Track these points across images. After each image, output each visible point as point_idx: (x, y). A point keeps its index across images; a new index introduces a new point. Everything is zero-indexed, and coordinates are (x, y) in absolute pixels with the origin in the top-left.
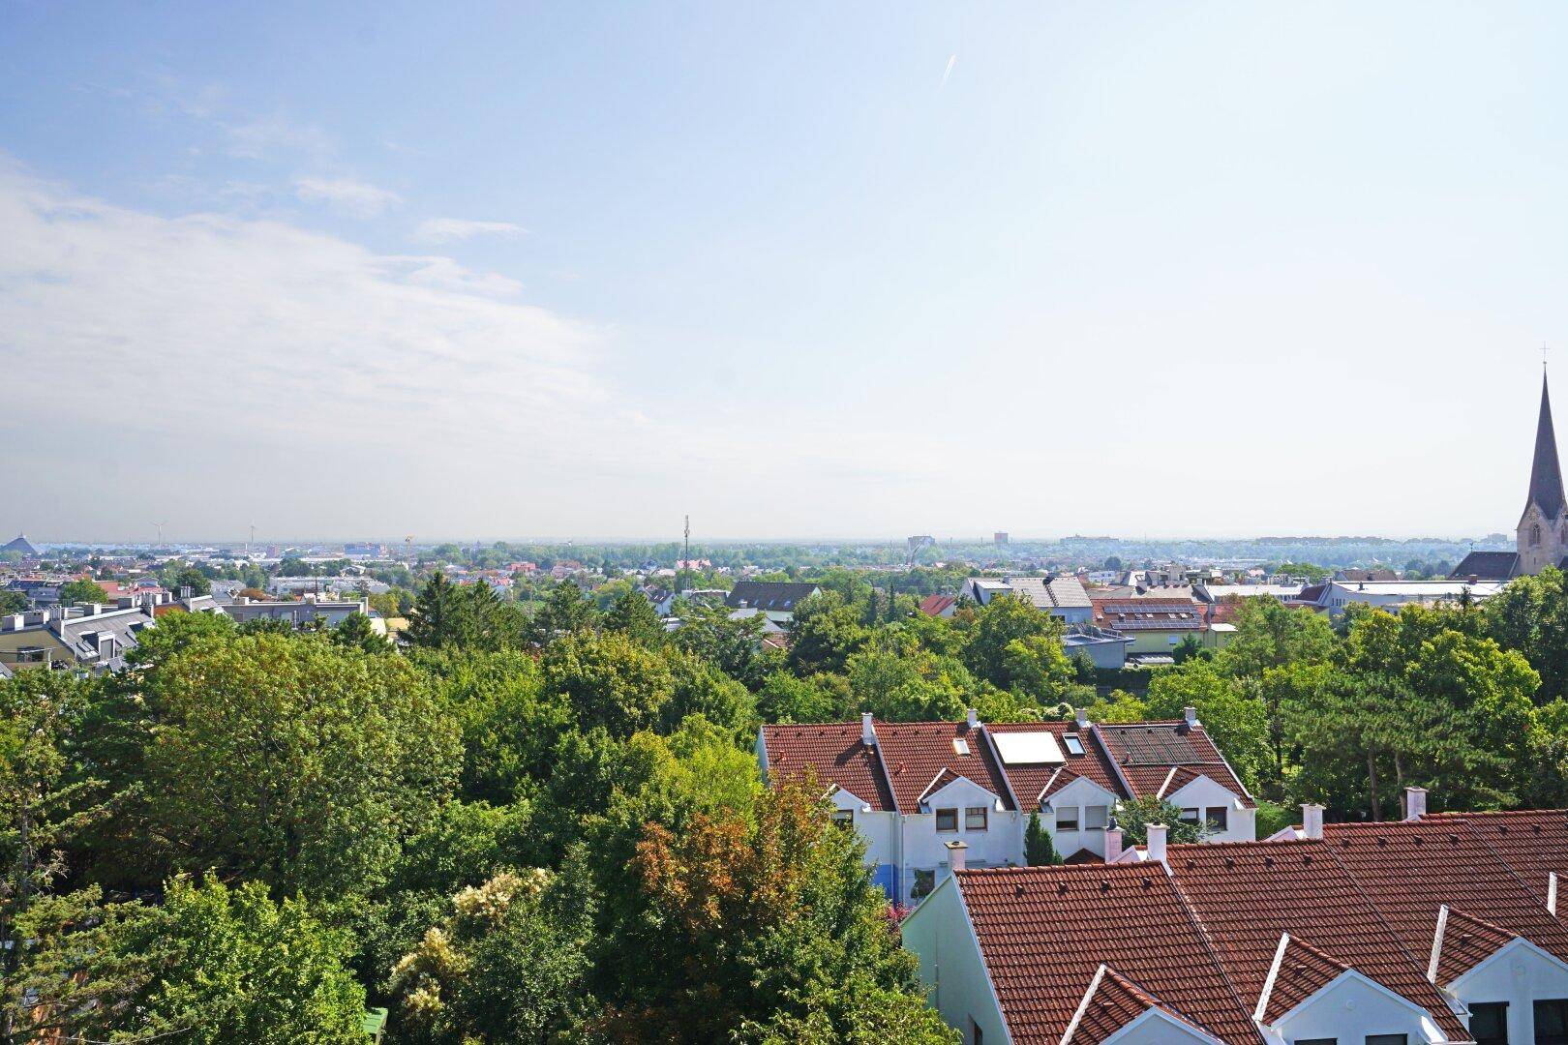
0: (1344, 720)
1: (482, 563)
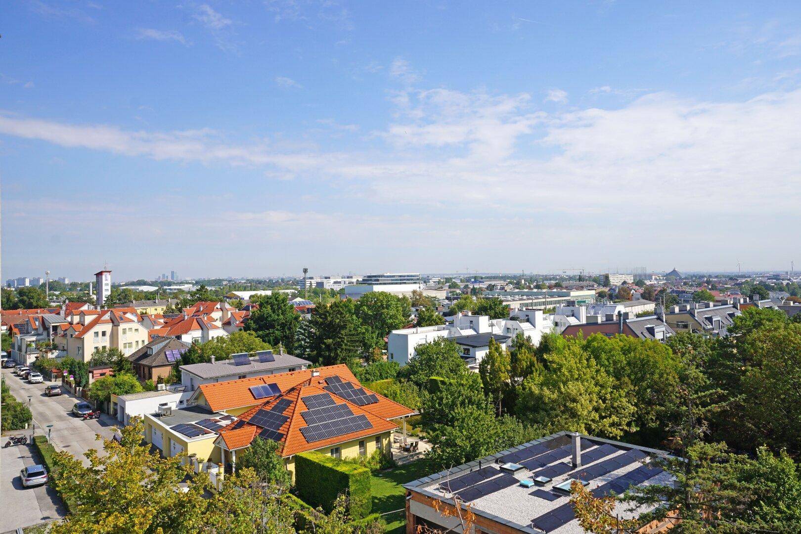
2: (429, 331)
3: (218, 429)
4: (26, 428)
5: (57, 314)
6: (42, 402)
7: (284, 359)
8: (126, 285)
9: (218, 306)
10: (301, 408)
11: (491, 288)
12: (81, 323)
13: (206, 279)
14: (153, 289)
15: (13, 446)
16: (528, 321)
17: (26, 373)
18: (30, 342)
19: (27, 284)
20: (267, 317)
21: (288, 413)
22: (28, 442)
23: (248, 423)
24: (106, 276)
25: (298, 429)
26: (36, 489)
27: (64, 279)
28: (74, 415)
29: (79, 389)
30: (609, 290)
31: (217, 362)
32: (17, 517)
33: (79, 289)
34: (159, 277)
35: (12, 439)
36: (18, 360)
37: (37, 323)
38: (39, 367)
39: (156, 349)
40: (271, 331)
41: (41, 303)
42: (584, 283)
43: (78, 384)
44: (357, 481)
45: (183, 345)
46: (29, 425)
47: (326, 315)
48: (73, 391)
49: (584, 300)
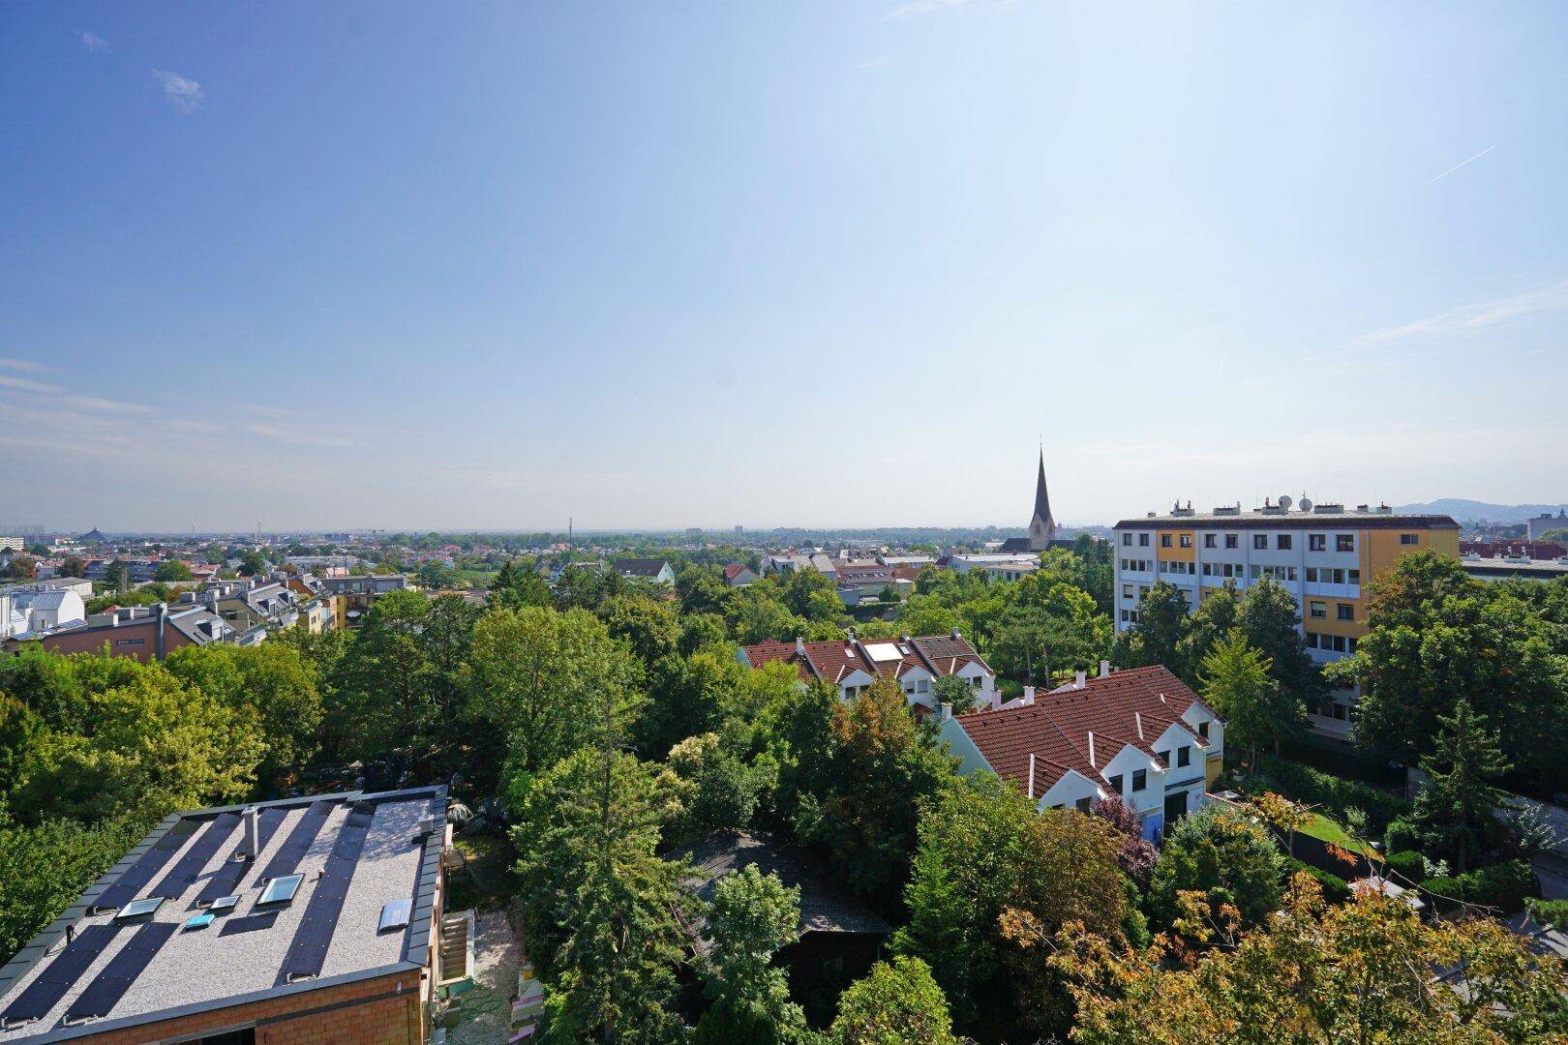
0: (1024, 630)
1: (424, 546)
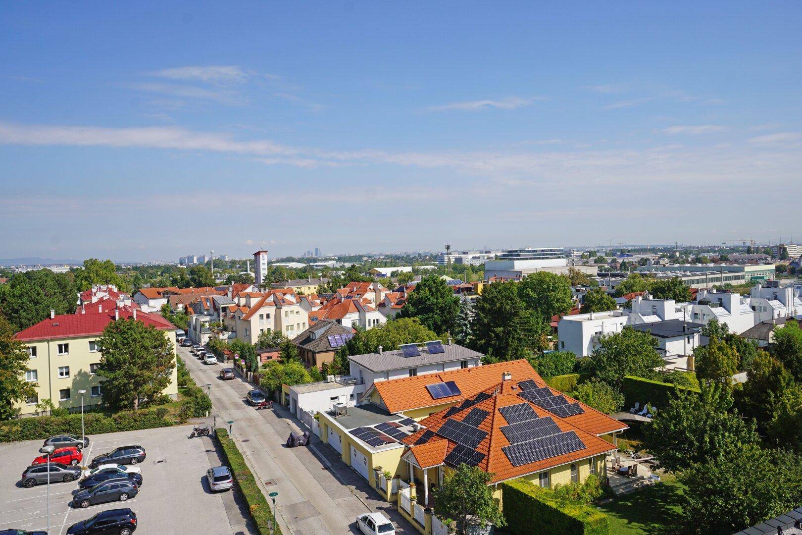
2: (604, 318)
3: (402, 437)
4: (207, 415)
5: (224, 295)
6: (218, 386)
7: (454, 351)
8: (277, 262)
9: (371, 287)
10: (500, 422)
11: (643, 262)
12: (247, 305)
13: (347, 256)
14: (300, 266)
15: (197, 437)
16: (721, 305)
17: (202, 353)
18: (203, 322)
19: (195, 261)
20: (426, 301)
21: (486, 428)
22: (210, 433)
23: (436, 434)
24: (263, 257)
25: (500, 449)
26: (222, 494)
27: (224, 257)
28: (248, 403)
29: (251, 374)
30: (790, 264)
31: (384, 352)
32: (208, 529)
33: (238, 266)
34: (305, 254)
35: (196, 430)
36: (194, 338)
37: (208, 304)
38: (213, 348)
39: (318, 333)
40: (430, 315)
41: (208, 281)
42: (756, 256)
43: (249, 369)
44: (593, 531)
45: (344, 330)
46: (209, 413)
47: (493, 301)
48: (244, 375)
49: (762, 276)
